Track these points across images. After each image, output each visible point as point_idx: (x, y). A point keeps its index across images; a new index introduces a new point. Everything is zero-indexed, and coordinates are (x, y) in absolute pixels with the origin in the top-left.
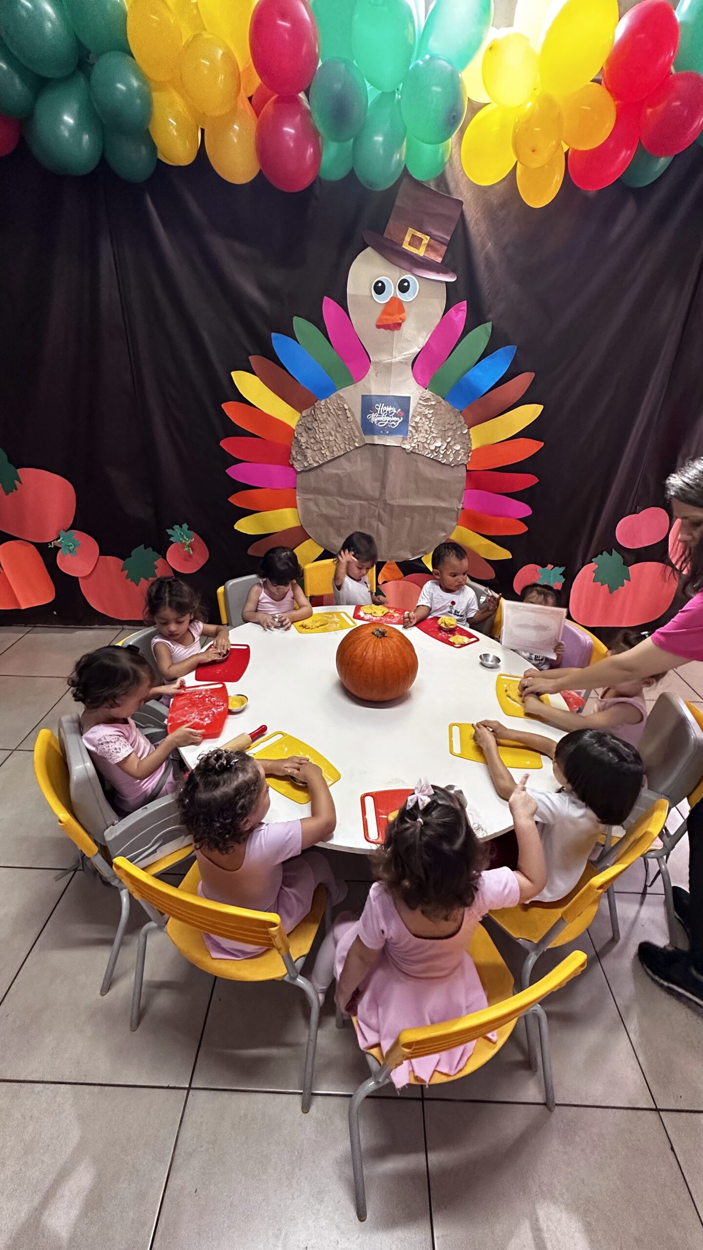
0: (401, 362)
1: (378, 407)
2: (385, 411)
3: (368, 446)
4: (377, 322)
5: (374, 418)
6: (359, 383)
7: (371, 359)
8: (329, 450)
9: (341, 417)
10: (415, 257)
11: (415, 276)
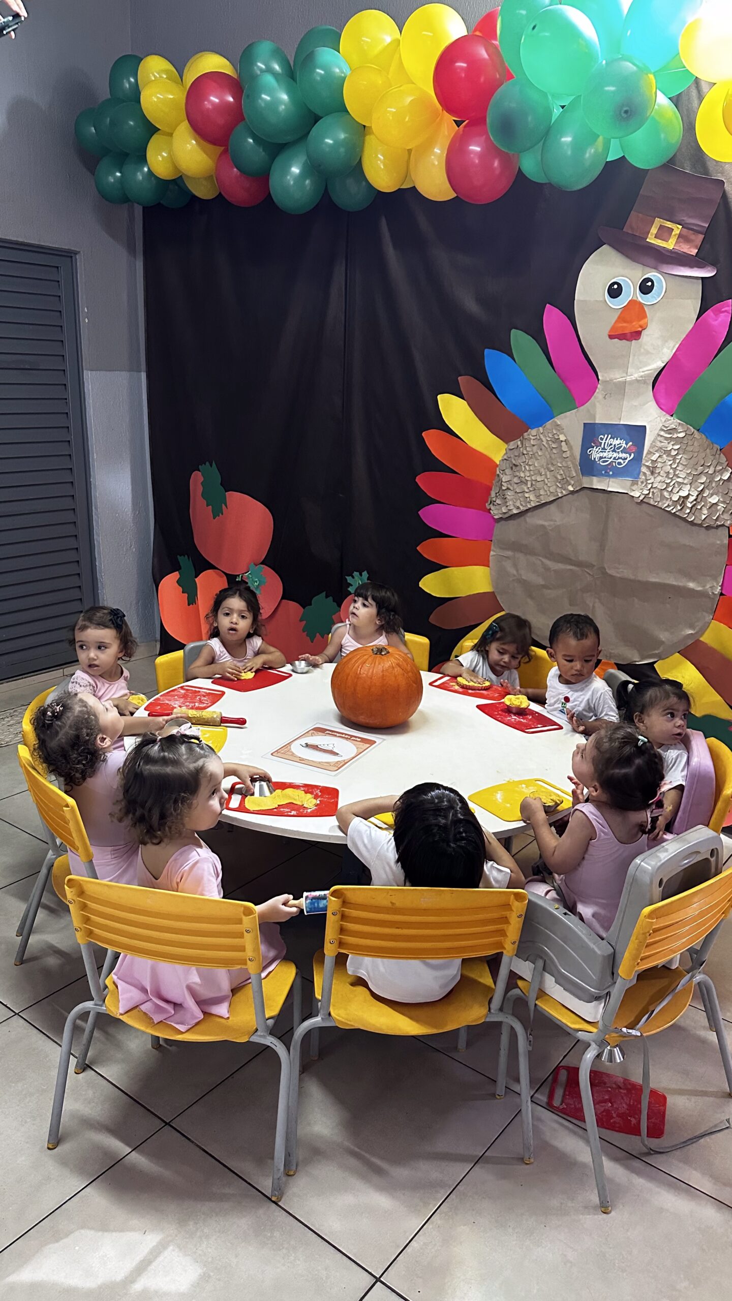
0: (637, 381)
1: (602, 439)
2: (611, 444)
3: (588, 492)
4: (610, 332)
5: (595, 454)
6: (582, 407)
7: (600, 377)
8: (534, 493)
9: (554, 451)
10: (663, 252)
11: (661, 273)
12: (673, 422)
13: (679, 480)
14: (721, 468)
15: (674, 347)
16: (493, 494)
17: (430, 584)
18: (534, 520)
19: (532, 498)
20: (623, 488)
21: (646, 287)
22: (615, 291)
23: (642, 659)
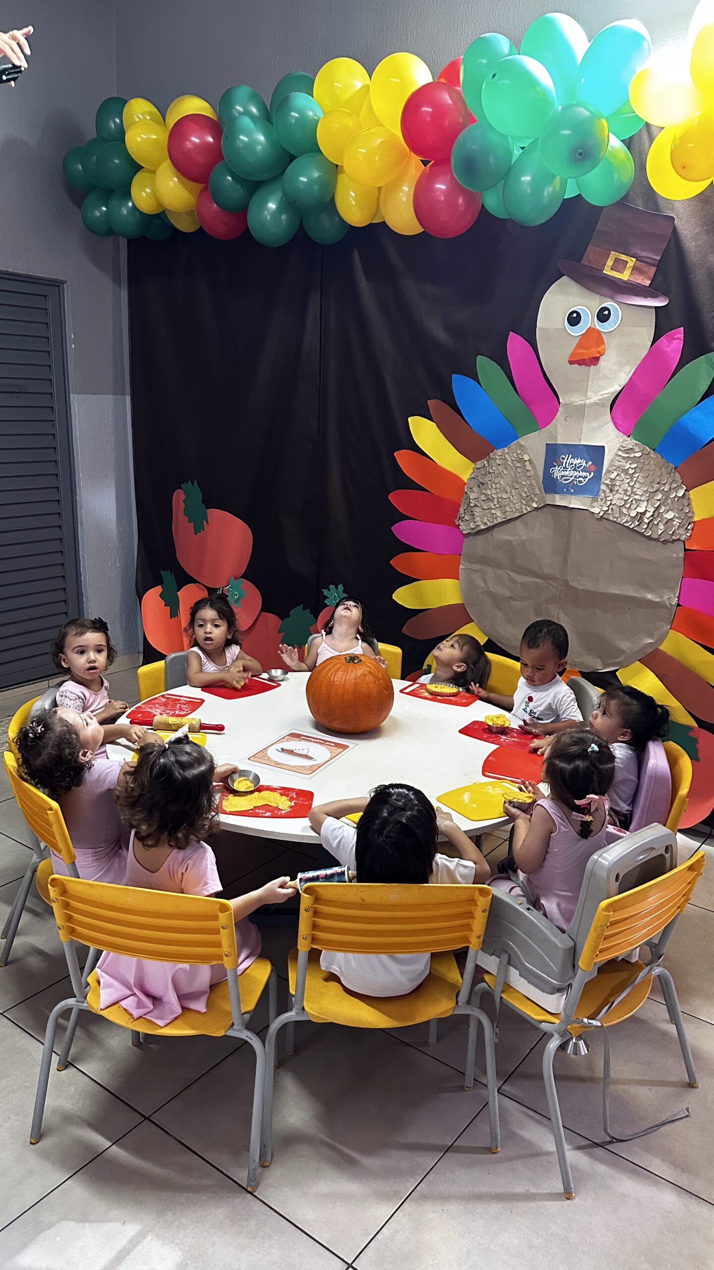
0: (596, 404)
1: (563, 459)
2: (572, 464)
3: (551, 507)
4: (570, 358)
5: (557, 472)
6: (544, 429)
7: (561, 401)
8: (501, 510)
9: (519, 470)
10: (619, 282)
11: (619, 303)
12: (630, 442)
13: (636, 497)
14: (675, 485)
15: (630, 372)
16: (461, 510)
17: (403, 596)
18: (500, 535)
19: (499, 514)
20: (583, 505)
21: (603, 316)
22: (574, 319)
23: (605, 668)
